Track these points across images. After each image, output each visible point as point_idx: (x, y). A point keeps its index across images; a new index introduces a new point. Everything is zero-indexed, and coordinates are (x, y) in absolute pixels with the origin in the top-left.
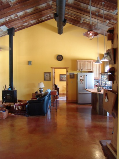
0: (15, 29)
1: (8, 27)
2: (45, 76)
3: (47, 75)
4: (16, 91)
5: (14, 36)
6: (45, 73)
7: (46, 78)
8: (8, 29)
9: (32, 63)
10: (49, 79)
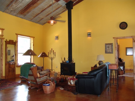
0: (73, 2)
1: (66, 1)
2: (106, 48)
3: (108, 47)
4: (74, 63)
5: (72, 10)
6: (106, 44)
7: (107, 50)
8: (66, 3)
9: (91, 35)
10: (111, 51)
